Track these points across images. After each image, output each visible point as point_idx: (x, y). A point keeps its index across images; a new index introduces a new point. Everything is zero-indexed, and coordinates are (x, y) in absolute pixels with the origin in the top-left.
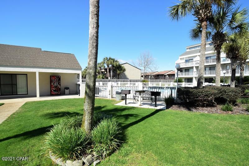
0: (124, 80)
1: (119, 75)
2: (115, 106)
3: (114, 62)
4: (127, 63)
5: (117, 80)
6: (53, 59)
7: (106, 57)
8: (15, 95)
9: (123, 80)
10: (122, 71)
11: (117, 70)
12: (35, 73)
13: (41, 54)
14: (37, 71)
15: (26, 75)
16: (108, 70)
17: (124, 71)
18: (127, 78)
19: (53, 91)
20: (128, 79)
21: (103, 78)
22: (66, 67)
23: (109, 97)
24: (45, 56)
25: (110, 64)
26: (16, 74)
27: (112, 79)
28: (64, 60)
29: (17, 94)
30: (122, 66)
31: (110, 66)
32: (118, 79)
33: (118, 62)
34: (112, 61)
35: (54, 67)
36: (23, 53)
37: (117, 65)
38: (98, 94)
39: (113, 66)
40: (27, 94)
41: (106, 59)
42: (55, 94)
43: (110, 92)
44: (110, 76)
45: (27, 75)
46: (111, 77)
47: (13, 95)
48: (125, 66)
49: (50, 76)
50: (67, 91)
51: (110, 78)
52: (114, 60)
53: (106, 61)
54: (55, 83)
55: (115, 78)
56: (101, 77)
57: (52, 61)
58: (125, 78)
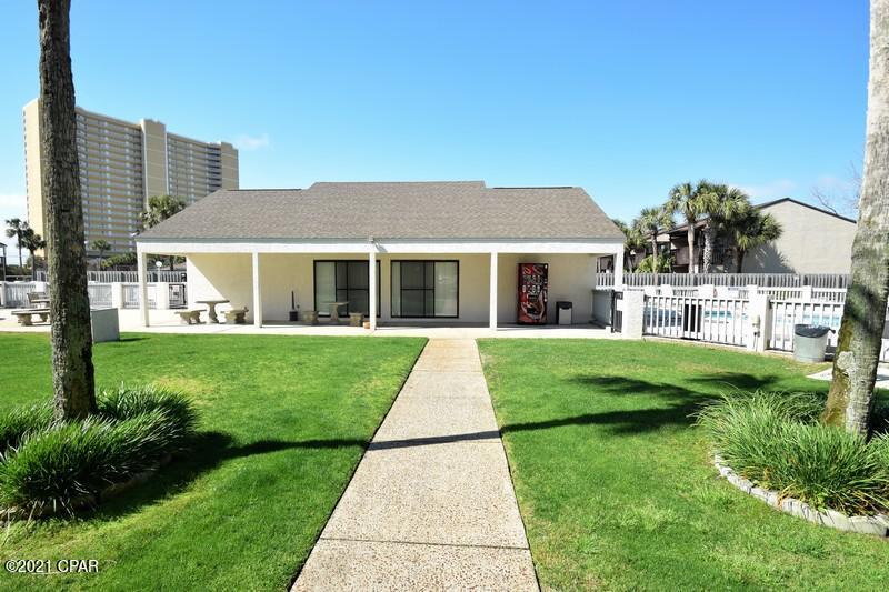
0: (772, 275)
1: (741, 253)
2: (813, 381)
3: (720, 200)
4: (787, 199)
5: (735, 275)
6: (527, 212)
7: (685, 182)
8: (429, 317)
9: (767, 276)
10: (762, 238)
11: (738, 233)
12: (488, 256)
13: (492, 200)
14: (494, 249)
15: (455, 264)
16: (691, 238)
17: (772, 237)
18: (786, 270)
19: (525, 311)
20: (793, 272)
21: (662, 270)
22: (572, 235)
23: (755, 346)
24: (503, 205)
25: (702, 209)
26: (434, 261)
27: (710, 271)
28: (559, 212)
29: (434, 317)
30: (764, 213)
31: (703, 217)
32: (739, 271)
33: (743, 198)
34: (714, 196)
35: (539, 236)
36: (447, 200)
37: (735, 214)
38: (699, 331)
39: (717, 218)
40: (457, 317)
41: (682, 189)
42: (530, 321)
43: (759, 324)
44: (697, 260)
45: (458, 261)
46: (706, 266)
47: (425, 317)
48: (779, 215)
49: (520, 265)
50: (564, 314)
51: (696, 267)
52: (721, 192)
53: (684, 198)
54: (531, 285)
55: (721, 268)
56: (654, 267)
57: (528, 218)
58: (775, 268)
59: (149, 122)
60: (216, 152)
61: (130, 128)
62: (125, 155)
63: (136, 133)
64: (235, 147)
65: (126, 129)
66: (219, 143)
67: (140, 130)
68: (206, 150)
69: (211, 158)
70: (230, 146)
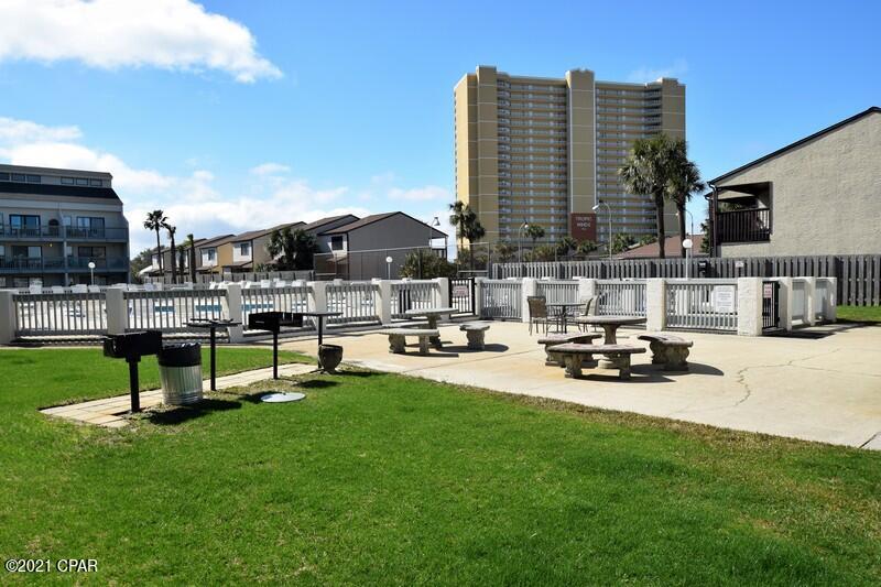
59: (575, 74)
60: (656, 95)
61: (554, 86)
62: (549, 120)
63: (561, 91)
64: (680, 82)
65: (551, 89)
66: (660, 80)
67: (565, 86)
68: (643, 94)
69: (648, 104)
70: (674, 82)
